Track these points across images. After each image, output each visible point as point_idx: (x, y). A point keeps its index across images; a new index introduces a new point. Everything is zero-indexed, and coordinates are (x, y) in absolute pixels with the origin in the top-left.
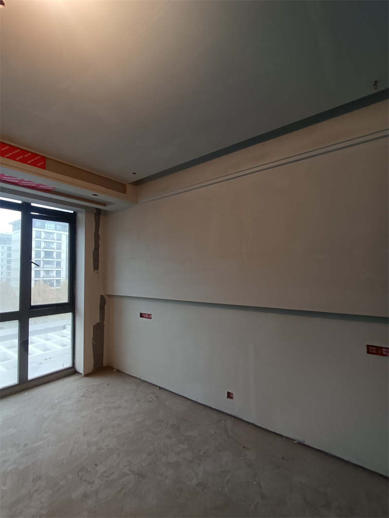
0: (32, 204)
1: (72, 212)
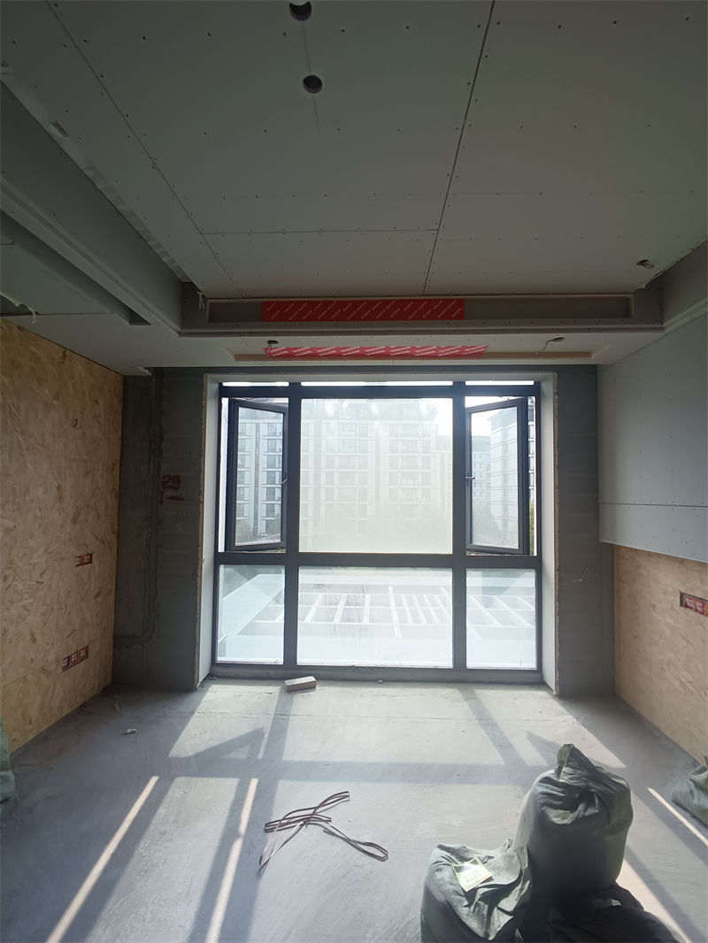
0: (468, 383)
1: (532, 383)
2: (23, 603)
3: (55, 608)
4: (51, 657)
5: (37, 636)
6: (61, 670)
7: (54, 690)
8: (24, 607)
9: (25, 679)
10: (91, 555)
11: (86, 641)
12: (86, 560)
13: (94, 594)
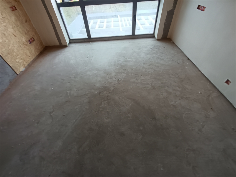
2: (3, 25)
3: (15, 26)
4: (24, 40)
5: (15, 35)
6: (29, 44)
7: (31, 49)
8: (4, 26)
9: (21, 47)
10: (15, 7)
11: (31, 36)
12: (14, 9)
13: (25, 21)
